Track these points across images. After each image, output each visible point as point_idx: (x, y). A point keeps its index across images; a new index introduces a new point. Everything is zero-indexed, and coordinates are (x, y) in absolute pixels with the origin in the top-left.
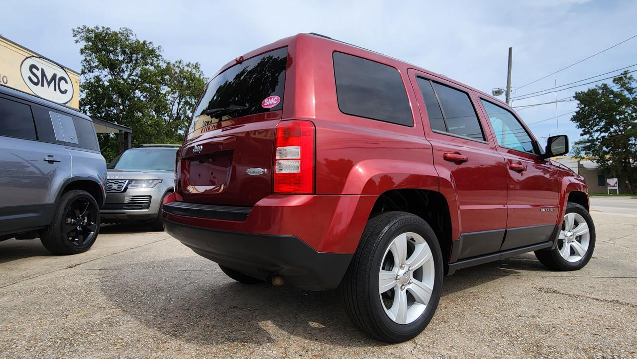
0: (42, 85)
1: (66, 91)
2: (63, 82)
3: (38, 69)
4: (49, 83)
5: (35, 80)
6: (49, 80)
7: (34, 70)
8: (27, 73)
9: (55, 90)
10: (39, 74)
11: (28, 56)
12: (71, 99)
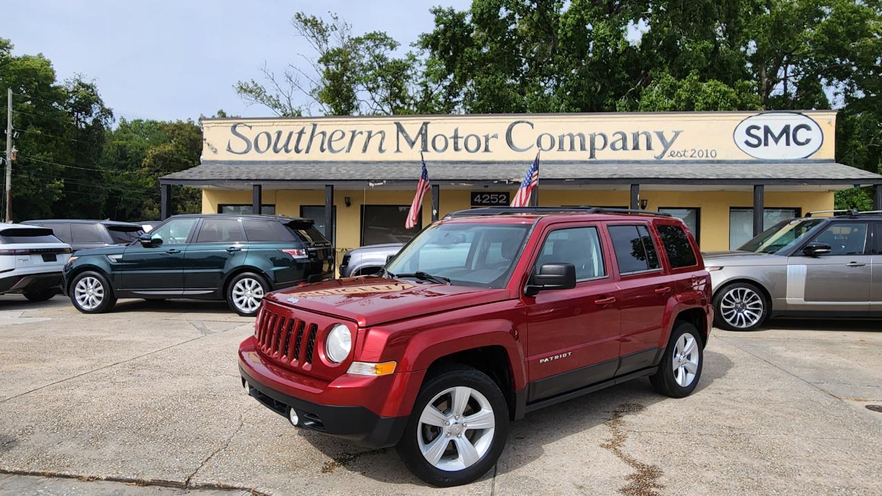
0: (766, 144)
1: (808, 141)
2: (802, 131)
3: (758, 128)
4: (777, 140)
5: (755, 142)
6: (777, 135)
7: (753, 132)
8: (742, 136)
9: (788, 144)
10: (761, 134)
11: (742, 118)
12: (819, 149)
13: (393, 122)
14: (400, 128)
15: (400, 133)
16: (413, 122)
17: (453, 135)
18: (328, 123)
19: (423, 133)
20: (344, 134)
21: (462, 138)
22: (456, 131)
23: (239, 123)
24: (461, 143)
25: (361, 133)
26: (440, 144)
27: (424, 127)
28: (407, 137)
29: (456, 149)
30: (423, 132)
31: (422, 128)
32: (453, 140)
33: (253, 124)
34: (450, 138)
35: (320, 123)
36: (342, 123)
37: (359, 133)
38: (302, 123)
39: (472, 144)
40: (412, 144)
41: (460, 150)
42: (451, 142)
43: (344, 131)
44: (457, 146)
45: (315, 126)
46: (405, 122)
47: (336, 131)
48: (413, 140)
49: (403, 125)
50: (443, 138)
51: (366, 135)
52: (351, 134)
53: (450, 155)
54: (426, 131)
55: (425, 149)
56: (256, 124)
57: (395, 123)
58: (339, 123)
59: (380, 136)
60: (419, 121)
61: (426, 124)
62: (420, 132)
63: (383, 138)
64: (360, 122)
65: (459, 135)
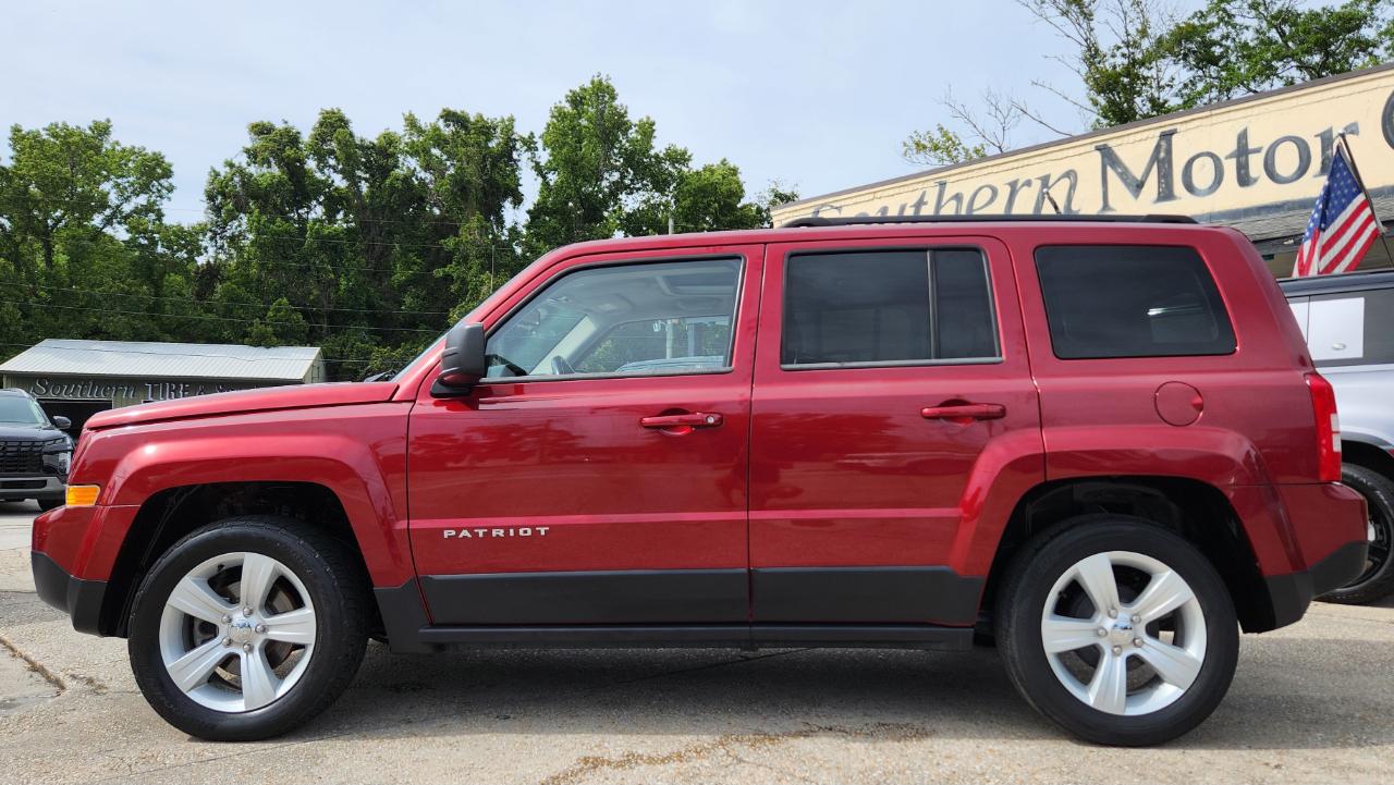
13: (1093, 147)
14: (1109, 157)
15: (1109, 168)
16: (1139, 137)
17: (1233, 146)
18: (965, 176)
19: (1161, 160)
20: (995, 192)
21: (1258, 151)
22: (1243, 137)
23: (823, 205)
24: (1256, 164)
25: (1028, 183)
26: (1203, 174)
27: (1163, 143)
28: (1125, 175)
29: (1244, 179)
30: (1162, 155)
31: (1158, 147)
32: (1233, 161)
33: (842, 203)
34: (1230, 157)
35: (952, 179)
36: (989, 170)
37: (1023, 186)
38: (920, 186)
39: (1287, 161)
40: (1138, 187)
41: (1255, 180)
42: (1230, 167)
43: (994, 185)
44: (1247, 173)
45: (943, 185)
46: (1119, 141)
47: (981, 188)
48: (1139, 176)
49: (1116, 150)
50: (1209, 161)
51: (1037, 185)
52: (1008, 189)
53: (1231, 197)
54: (1169, 152)
55: (1166, 194)
56: (847, 202)
57: (1098, 149)
58: (985, 171)
59: (1066, 183)
60: (1152, 132)
61: (1167, 136)
62: (1155, 157)
63: (1073, 187)
64: (1026, 162)
65: (1251, 146)
